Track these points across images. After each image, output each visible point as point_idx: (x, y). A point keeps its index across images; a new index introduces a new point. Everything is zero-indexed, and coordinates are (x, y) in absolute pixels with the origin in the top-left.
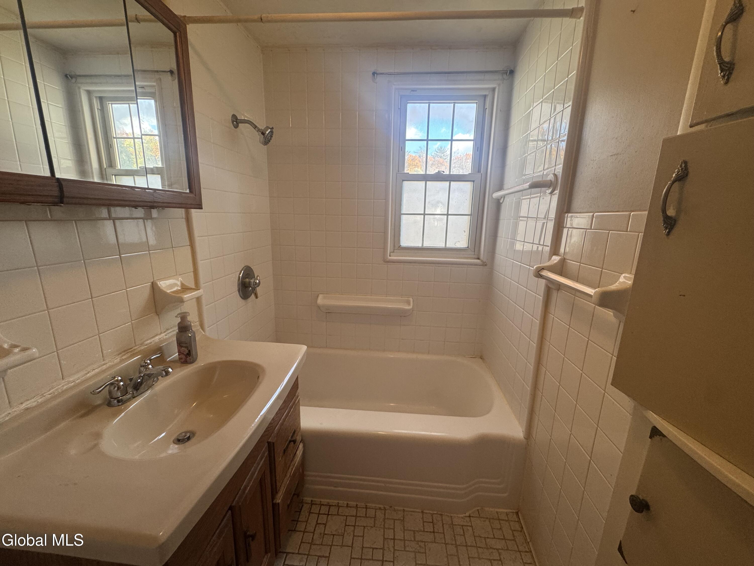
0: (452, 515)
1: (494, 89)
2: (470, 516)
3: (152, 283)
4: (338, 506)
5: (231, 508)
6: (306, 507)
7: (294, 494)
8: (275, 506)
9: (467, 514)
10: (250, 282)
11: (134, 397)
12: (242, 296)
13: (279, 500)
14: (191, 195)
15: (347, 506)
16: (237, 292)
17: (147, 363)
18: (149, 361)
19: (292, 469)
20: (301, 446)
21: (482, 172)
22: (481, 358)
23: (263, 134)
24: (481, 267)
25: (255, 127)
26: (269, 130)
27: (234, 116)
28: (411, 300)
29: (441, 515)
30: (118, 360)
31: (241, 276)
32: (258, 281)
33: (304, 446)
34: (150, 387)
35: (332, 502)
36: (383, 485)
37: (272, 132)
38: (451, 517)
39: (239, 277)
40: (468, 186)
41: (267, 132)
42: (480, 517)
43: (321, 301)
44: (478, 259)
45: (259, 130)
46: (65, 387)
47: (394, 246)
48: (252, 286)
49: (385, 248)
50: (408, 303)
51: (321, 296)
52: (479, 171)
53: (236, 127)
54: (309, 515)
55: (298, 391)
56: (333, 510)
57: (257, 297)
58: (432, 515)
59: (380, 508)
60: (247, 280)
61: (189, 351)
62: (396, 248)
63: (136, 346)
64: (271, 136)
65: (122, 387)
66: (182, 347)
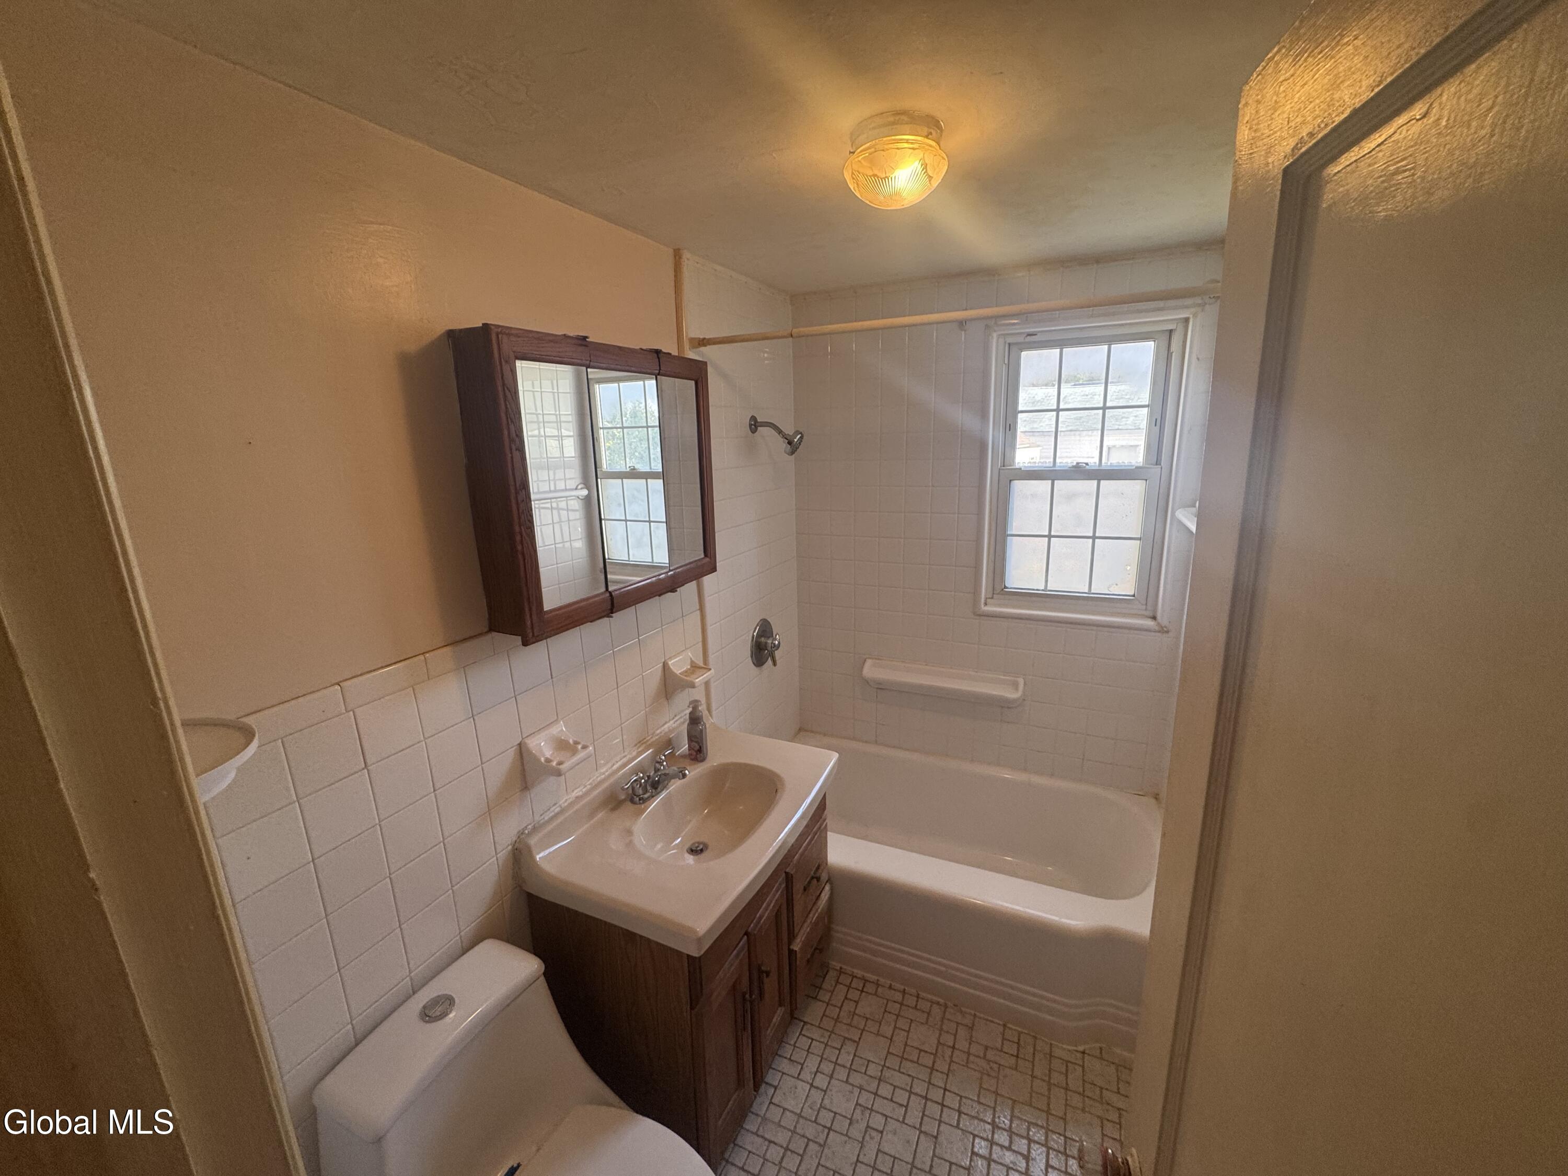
0: (1053, 1042)
1: (1187, 320)
2: (1083, 1053)
3: (664, 663)
4: (877, 984)
5: (746, 933)
6: (832, 974)
7: (816, 949)
8: (791, 953)
10: (766, 643)
11: (653, 797)
12: (755, 662)
13: (796, 946)
14: (707, 559)
15: (890, 987)
16: (750, 658)
17: (662, 759)
18: (663, 757)
19: (814, 915)
20: (827, 888)
21: (1162, 464)
23: (790, 443)
24: (1159, 634)
25: (780, 432)
26: (798, 437)
27: (753, 418)
28: (1021, 681)
29: (1035, 1038)
30: (634, 754)
31: (755, 634)
32: (777, 642)
34: (665, 787)
35: (868, 976)
37: (802, 438)
38: (1051, 1044)
39: (753, 635)
40: (1136, 488)
41: (796, 440)
42: (1102, 1058)
43: (870, 671)
44: (1154, 618)
45: (785, 436)
46: (599, 779)
47: (994, 589)
48: (769, 648)
49: (976, 591)
50: (1015, 685)
51: (869, 663)
52: (1158, 463)
53: (754, 431)
54: (836, 985)
55: (826, 812)
56: (870, 988)
57: (775, 664)
58: (1020, 1033)
59: (938, 1003)
60: (763, 639)
61: (700, 747)
62: (998, 590)
63: (648, 736)
64: (800, 443)
65: (643, 785)
66: (692, 741)
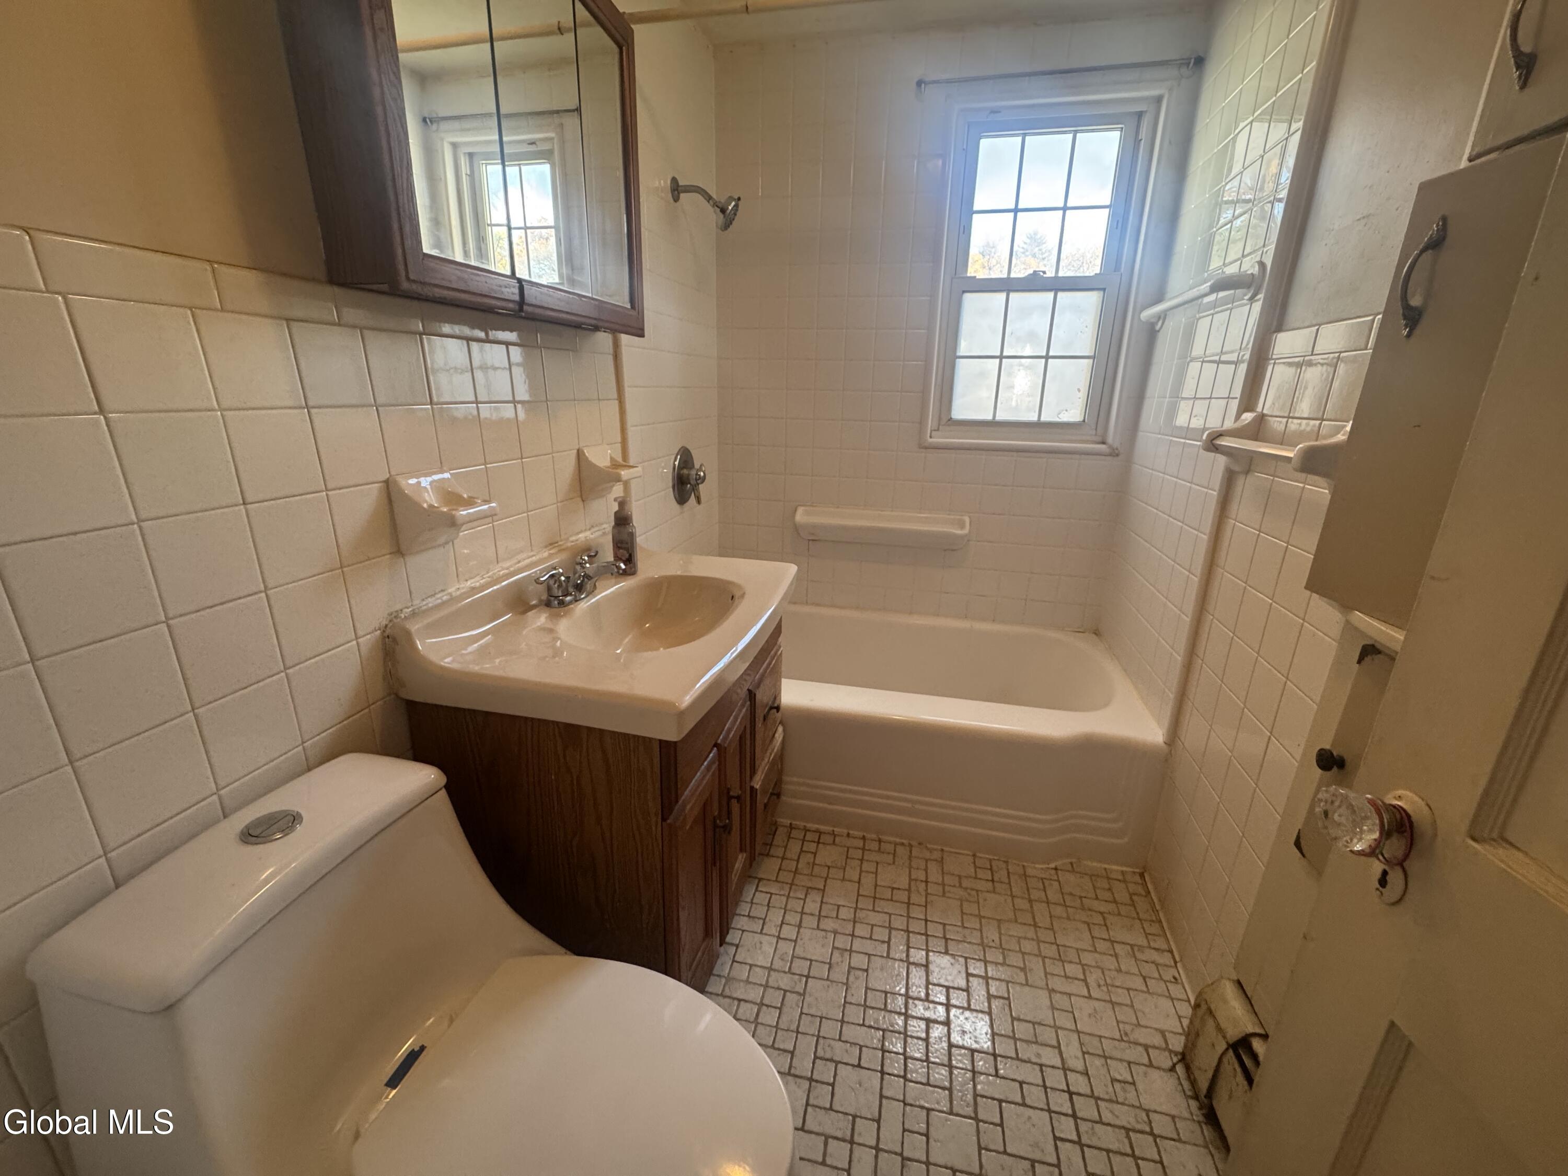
0: (1025, 864)
1: (1159, 100)
2: (1056, 869)
3: (578, 450)
5: (716, 745)
8: (752, 788)
9: (1053, 865)
10: (689, 475)
11: (576, 601)
12: (677, 496)
13: (757, 783)
14: (633, 313)
15: (848, 835)
16: (671, 490)
17: (584, 560)
18: (586, 558)
19: (771, 754)
20: (780, 729)
21: (1122, 270)
22: (1095, 634)
23: (723, 211)
24: (1109, 458)
25: (709, 198)
26: (733, 203)
27: (674, 180)
28: (967, 520)
29: (1006, 862)
31: (677, 463)
32: (702, 474)
33: (784, 730)
34: (590, 593)
35: (823, 828)
36: (910, 805)
37: (736, 206)
38: (1024, 866)
39: (674, 465)
40: (1090, 301)
41: (730, 208)
42: (1073, 871)
43: (801, 516)
44: (1104, 443)
45: (716, 205)
46: (501, 573)
47: (940, 419)
48: (693, 482)
49: (922, 422)
50: (961, 523)
51: (800, 511)
52: (1117, 268)
53: (676, 199)
54: (788, 840)
55: (780, 639)
56: (828, 839)
57: (699, 501)
58: (990, 860)
59: (903, 844)
60: (685, 471)
62: (944, 420)
63: (561, 541)
64: (735, 214)
65: (564, 584)
66: (619, 548)
